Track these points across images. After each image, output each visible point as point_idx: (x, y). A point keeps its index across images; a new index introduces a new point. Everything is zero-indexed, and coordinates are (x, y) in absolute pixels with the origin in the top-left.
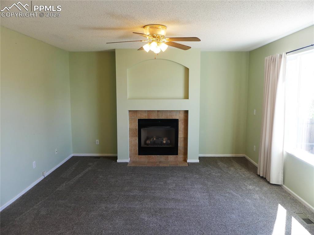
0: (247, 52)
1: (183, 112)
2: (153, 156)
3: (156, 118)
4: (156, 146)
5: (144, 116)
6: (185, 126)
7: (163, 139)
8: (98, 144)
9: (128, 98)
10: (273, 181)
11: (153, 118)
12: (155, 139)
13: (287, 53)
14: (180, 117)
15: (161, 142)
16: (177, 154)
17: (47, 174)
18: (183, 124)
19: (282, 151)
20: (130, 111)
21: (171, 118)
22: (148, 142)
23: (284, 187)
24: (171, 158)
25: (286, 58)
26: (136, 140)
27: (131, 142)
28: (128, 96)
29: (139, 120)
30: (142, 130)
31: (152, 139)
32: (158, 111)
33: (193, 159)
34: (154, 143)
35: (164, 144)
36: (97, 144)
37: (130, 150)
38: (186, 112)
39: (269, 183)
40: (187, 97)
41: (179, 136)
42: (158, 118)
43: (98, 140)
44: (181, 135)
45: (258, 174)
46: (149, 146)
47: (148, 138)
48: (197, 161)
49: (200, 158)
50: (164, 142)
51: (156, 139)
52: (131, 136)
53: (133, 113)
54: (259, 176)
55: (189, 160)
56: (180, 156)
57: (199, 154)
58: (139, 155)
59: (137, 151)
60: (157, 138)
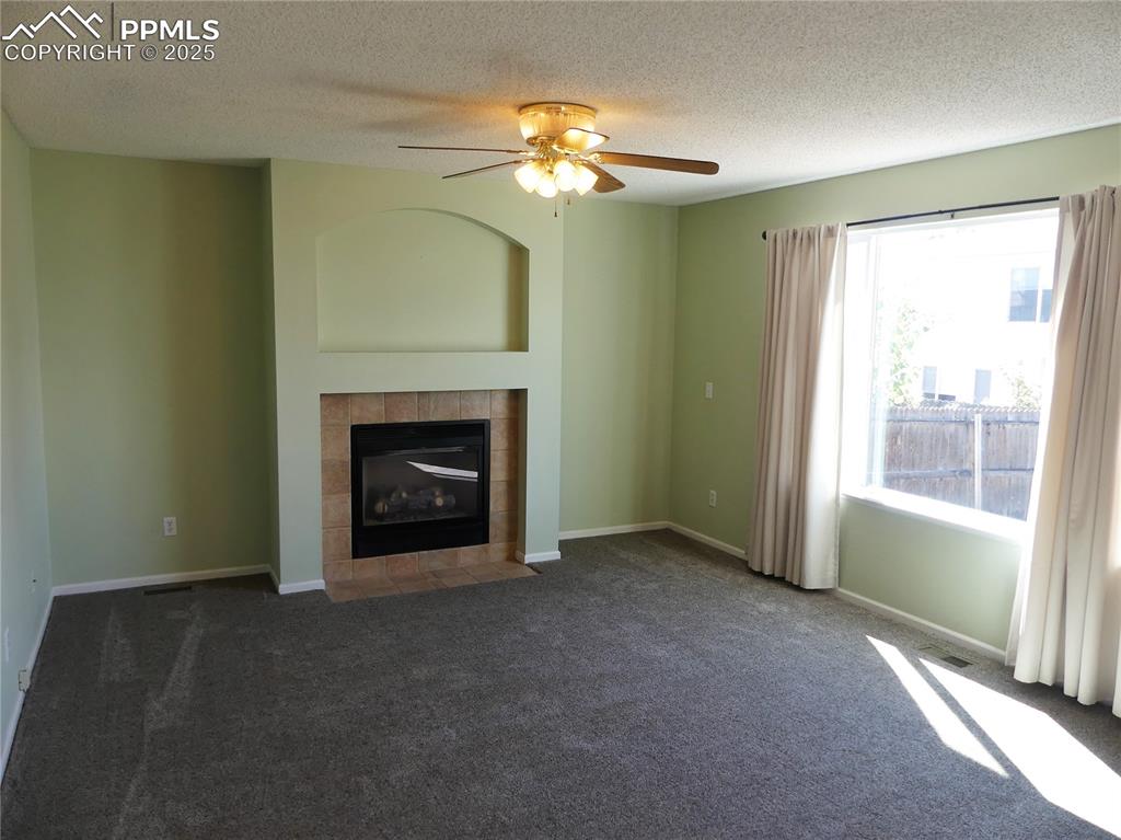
0: (672, 207)
1: (505, 395)
2: (407, 555)
3: (417, 420)
4: (413, 520)
5: (374, 415)
6: (510, 443)
7: (433, 494)
8: (174, 532)
9: (320, 347)
10: (813, 580)
11: (406, 421)
12: (404, 495)
13: (848, 225)
14: (494, 413)
15: (429, 503)
16: (485, 540)
18: (505, 434)
19: (834, 495)
21: (465, 417)
23: (842, 593)
24: (467, 555)
25: (846, 237)
26: (344, 503)
27: (326, 512)
28: (323, 339)
29: (354, 427)
31: (394, 495)
32: (419, 393)
33: (541, 550)
34: (404, 508)
35: (438, 509)
36: (167, 533)
37: (325, 544)
38: (520, 395)
39: (799, 589)
40: (518, 341)
41: (491, 479)
42: (422, 420)
43: (174, 519)
44: (498, 474)
45: (757, 569)
46: (384, 523)
48: (555, 555)
49: (564, 545)
50: (439, 502)
51: (408, 493)
52: (327, 492)
53: (333, 402)
54: (760, 574)
55: (531, 555)
56: (497, 547)
57: (560, 529)
58: (354, 557)
59: (347, 545)
60: (413, 491)
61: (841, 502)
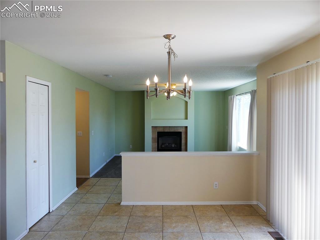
0: (223, 91)
1: (184, 127)
4: (168, 148)
5: (161, 130)
6: (185, 136)
9: (151, 119)
11: (166, 131)
12: (167, 144)
13: (236, 95)
14: (182, 130)
15: (171, 146)
17: (108, 161)
18: (184, 134)
20: (152, 127)
21: (177, 131)
22: (163, 146)
25: (236, 98)
26: (156, 144)
27: (152, 146)
28: (152, 117)
29: (158, 133)
30: (159, 139)
31: (165, 144)
32: (169, 127)
38: (186, 127)
40: (186, 118)
42: (169, 131)
44: (183, 141)
46: (163, 149)
47: (163, 144)
50: (173, 146)
52: (153, 142)
53: (154, 128)
60: (169, 144)
61: (238, 148)
